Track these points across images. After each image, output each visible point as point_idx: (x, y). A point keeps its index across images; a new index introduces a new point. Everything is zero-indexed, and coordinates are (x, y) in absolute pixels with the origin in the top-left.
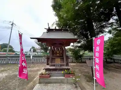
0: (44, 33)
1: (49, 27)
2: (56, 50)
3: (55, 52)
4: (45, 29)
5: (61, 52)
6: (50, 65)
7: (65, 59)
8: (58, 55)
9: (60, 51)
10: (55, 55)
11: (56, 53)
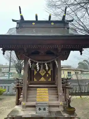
0: (10, 29)
1: (22, 17)
2: (38, 68)
3: (35, 72)
4: (14, 21)
5: (49, 72)
6: (23, 107)
7: (60, 88)
8: (42, 79)
9: (49, 70)
10: (35, 80)
11: (39, 76)
